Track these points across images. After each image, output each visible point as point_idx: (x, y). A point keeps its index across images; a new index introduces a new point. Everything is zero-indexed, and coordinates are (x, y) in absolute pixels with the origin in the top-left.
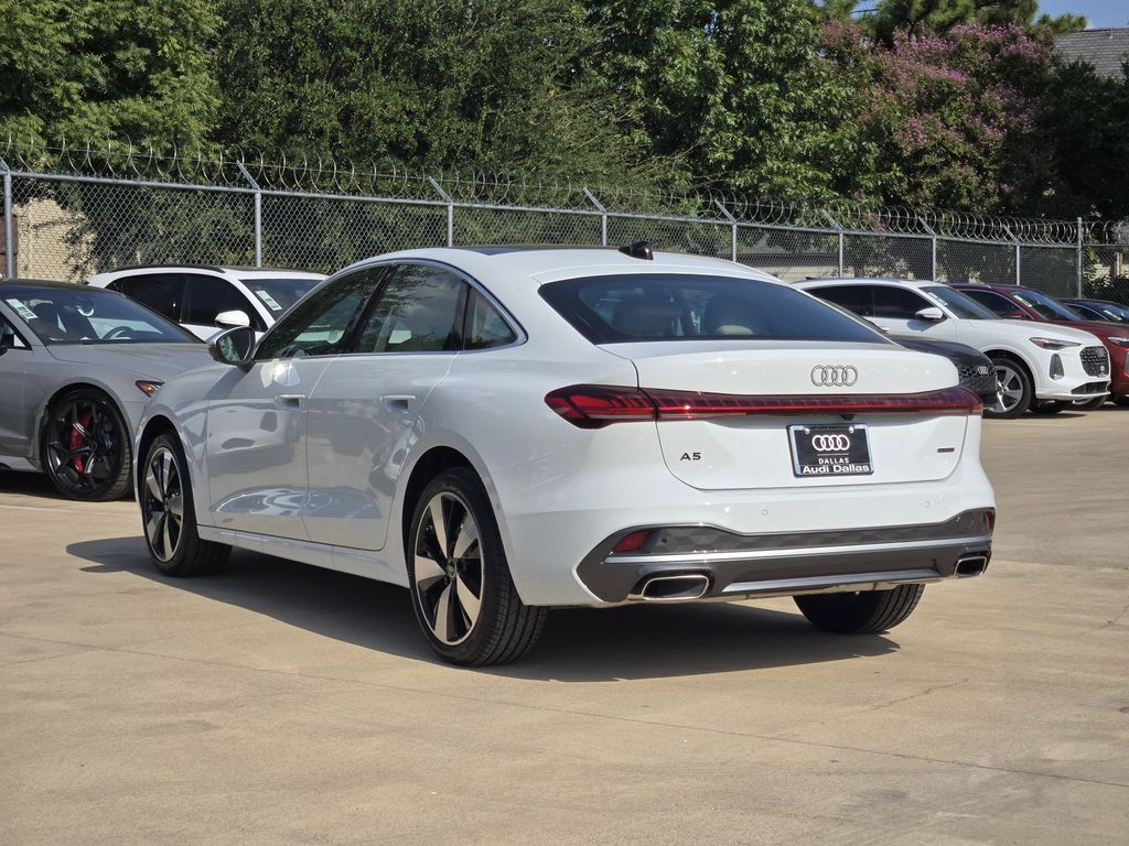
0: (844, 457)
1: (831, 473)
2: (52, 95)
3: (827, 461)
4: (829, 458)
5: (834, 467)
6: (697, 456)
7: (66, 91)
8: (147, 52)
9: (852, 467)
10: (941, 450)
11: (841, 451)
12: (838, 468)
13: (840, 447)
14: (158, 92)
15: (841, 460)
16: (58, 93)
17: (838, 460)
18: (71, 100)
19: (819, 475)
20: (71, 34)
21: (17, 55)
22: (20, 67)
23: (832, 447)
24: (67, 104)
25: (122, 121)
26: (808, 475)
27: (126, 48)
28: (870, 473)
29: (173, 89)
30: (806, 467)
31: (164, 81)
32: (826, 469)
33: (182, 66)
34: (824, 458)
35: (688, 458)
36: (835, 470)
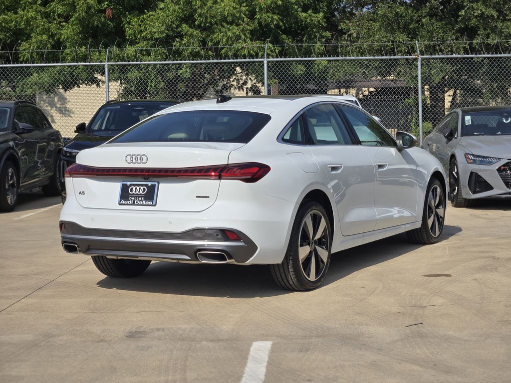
0: (141, 197)
1: (133, 204)
3: (133, 198)
4: (134, 197)
5: (136, 201)
6: (84, 193)
9: (144, 202)
10: (197, 197)
11: (141, 194)
12: (137, 202)
13: (141, 192)
15: (140, 199)
17: (138, 198)
19: (128, 205)
23: (137, 192)
26: (122, 204)
28: (154, 205)
30: (123, 201)
32: (131, 202)
34: (132, 197)
36: (135, 203)
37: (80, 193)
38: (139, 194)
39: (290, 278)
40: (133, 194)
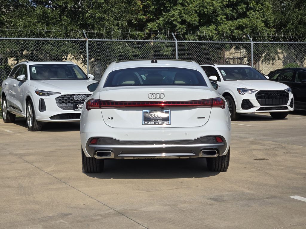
2: (217, 20)
3: (154, 120)
6: (112, 118)
7: (221, 18)
8: (246, 6)
9: (162, 123)
10: (198, 118)
14: (249, 16)
15: (159, 120)
16: (219, 19)
17: (158, 121)
18: (223, 21)
19: (150, 125)
20: (222, 3)
21: (205, 10)
22: (206, 13)
24: (221, 21)
25: (239, 25)
26: (146, 125)
27: (240, 5)
28: (170, 124)
29: (253, 15)
30: (146, 122)
31: (251, 13)
33: (257, 9)
34: (152, 120)
35: (109, 119)
36: (156, 123)
37: (109, 118)
38: (157, 118)
39: (224, 164)
40: (153, 118)
